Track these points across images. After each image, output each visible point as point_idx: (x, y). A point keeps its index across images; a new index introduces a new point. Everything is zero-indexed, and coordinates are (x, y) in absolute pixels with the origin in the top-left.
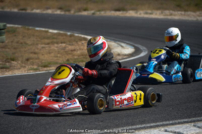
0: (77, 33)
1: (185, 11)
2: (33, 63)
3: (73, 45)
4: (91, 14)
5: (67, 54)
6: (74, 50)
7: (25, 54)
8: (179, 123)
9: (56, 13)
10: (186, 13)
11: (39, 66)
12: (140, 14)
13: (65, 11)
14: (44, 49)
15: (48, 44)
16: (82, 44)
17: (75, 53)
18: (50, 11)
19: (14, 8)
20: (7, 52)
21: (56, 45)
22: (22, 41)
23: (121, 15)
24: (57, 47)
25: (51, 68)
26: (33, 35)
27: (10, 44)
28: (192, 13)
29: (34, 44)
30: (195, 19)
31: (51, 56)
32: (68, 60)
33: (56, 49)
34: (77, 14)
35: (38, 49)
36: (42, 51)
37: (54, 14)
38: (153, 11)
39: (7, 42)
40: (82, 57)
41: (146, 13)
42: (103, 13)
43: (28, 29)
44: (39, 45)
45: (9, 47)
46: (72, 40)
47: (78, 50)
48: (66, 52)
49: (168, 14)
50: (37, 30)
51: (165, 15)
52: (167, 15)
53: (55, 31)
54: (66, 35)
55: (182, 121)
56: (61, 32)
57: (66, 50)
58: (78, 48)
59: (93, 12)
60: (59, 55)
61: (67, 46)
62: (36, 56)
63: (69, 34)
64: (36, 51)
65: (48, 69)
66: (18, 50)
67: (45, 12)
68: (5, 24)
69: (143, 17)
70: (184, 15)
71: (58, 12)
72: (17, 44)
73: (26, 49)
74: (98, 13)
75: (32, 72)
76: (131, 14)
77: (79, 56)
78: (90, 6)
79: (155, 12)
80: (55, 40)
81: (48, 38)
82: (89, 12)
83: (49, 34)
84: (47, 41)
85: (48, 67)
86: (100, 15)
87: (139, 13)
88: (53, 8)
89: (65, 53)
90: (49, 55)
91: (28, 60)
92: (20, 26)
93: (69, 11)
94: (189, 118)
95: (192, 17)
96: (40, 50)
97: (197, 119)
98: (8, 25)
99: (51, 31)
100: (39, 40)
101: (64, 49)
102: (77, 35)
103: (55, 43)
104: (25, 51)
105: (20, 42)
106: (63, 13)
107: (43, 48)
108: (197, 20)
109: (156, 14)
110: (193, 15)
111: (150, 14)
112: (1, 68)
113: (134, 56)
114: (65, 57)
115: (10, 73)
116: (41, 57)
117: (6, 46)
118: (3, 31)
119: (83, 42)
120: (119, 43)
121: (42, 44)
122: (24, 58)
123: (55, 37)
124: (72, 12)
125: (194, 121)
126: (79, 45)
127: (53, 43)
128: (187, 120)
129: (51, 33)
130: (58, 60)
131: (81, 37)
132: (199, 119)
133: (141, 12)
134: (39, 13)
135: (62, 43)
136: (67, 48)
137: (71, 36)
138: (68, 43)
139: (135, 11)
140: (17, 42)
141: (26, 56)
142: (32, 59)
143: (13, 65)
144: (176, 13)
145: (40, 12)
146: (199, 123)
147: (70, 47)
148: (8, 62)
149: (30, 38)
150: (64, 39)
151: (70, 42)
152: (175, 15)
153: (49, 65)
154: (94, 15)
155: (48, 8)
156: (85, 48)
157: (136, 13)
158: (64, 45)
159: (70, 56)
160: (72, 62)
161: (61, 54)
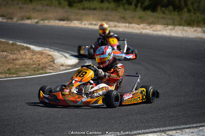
0: (20, 42)
1: (130, 23)
3: (15, 54)
4: (34, 23)
5: (9, 63)
6: (16, 59)
10: (131, 25)
12: (85, 25)
13: (8, 19)
16: (25, 53)
17: (17, 62)
23: (65, 25)
28: (136, 26)
30: (139, 32)
32: (9, 69)
34: (19, 22)
38: (98, 22)
40: (24, 66)
41: (91, 24)
42: (47, 23)
46: (15, 49)
47: (20, 59)
48: (7, 61)
49: (113, 25)
52: (112, 27)
54: (7, 43)
56: (3, 40)
57: (7, 59)
58: (20, 57)
59: (36, 20)
61: (9, 54)
63: (11, 42)
69: (88, 28)
70: (129, 27)
74: (42, 22)
76: (76, 24)
77: (20, 66)
78: (33, 14)
82: (33, 21)
86: (44, 24)
87: (83, 23)
89: (6, 62)
93: (12, 19)
95: (137, 29)
101: (5, 58)
102: (19, 44)
106: (5, 21)
108: (141, 32)
111: (95, 25)
113: (78, 67)
114: (6, 66)
119: (26, 51)
120: (63, 53)
124: (15, 20)
126: (21, 54)
131: (23, 46)
133: (86, 22)
135: (3, 52)
136: (9, 57)
137: (13, 44)
138: (10, 52)
139: (80, 22)
144: (121, 25)
147: (12, 56)
150: (5, 47)
151: (11, 51)
152: (119, 27)
154: (38, 24)
156: (28, 58)
157: (81, 23)
158: (6, 53)
159: (11, 65)
160: (13, 71)
161: (2, 63)
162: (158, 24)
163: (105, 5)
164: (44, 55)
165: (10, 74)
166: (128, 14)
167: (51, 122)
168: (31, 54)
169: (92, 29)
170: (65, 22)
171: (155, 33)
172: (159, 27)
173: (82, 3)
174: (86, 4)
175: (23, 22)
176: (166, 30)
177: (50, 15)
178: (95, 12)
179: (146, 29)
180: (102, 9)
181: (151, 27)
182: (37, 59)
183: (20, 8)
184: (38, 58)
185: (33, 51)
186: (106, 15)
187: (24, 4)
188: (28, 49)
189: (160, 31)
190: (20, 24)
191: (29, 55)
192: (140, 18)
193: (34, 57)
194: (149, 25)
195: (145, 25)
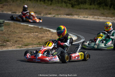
0: (45, 27)
1: (106, 17)
2: (19, 43)
3: (42, 34)
4: (53, 17)
5: (39, 39)
6: (43, 37)
7: (14, 38)
11: (22, 45)
12: (81, 18)
13: (38, 14)
15: (28, 33)
16: (48, 33)
17: (43, 38)
19: (9, 12)
20: (4, 36)
21: (32, 34)
22: (13, 30)
23: (70, 18)
24: (33, 35)
25: (29, 47)
26: (20, 28)
27: (6, 32)
28: (110, 18)
29: (20, 33)
31: (30, 40)
32: (39, 42)
33: (32, 36)
38: (88, 16)
39: (4, 31)
41: (84, 17)
43: (17, 24)
45: (6, 33)
46: (42, 31)
47: (45, 37)
50: (22, 25)
52: (96, 19)
53: (32, 26)
54: (38, 28)
56: (36, 26)
57: (38, 37)
58: (45, 36)
59: (54, 15)
60: (34, 39)
61: (39, 34)
62: (21, 39)
63: (40, 27)
64: (21, 36)
65: (28, 47)
66: (11, 36)
68: (4, 20)
69: (82, 19)
70: (106, 19)
72: (11, 32)
73: (15, 35)
74: (57, 16)
75: (18, 49)
76: (76, 17)
77: (45, 40)
78: (52, 11)
80: (32, 31)
81: (28, 29)
82: (52, 15)
83: (29, 27)
84: (27, 31)
85: (28, 46)
86: (58, 17)
87: (80, 17)
89: (37, 38)
90: (28, 39)
91: (16, 41)
92: (12, 22)
93: (40, 14)
96: (23, 36)
98: (5, 21)
99: (30, 25)
100: (23, 30)
103: (32, 32)
104: (15, 36)
105: (12, 31)
107: (25, 35)
108: (113, 22)
109: (90, 18)
110: (111, 19)
111: (87, 18)
112: (1, 46)
113: (77, 42)
114: (37, 40)
115: (6, 49)
116: (24, 40)
117: (4, 33)
118: (3, 24)
121: (24, 33)
122: (14, 40)
123: (32, 29)
124: (42, 15)
126: (45, 34)
127: (31, 32)
129: (29, 26)
130: (34, 42)
131: (47, 29)
133: (82, 16)
135: (36, 33)
137: (41, 29)
138: (39, 33)
139: (78, 16)
140: (10, 31)
141: (15, 39)
142: (19, 41)
143: (8, 44)
144: (101, 18)
147: (40, 35)
148: (5, 42)
149: (18, 29)
150: (37, 30)
151: (40, 32)
152: (100, 19)
153: (28, 45)
154: (54, 17)
156: (49, 36)
159: (40, 40)
160: (41, 43)
161: (35, 39)
163: (93, 6)
165: (39, 45)
166: (106, 12)
167: (63, 72)
168: (51, 34)
169: (85, 20)
170: (69, 16)
173: (79, 6)
174: (82, 6)
175: (47, 16)
177: (62, 12)
178: (87, 10)
180: (90, 9)
183: (45, 8)
184: (55, 36)
185: (52, 32)
186: (93, 12)
187: (47, 6)
188: (49, 31)
190: (45, 17)
191: (50, 34)
192: (113, 14)
193: (53, 35)
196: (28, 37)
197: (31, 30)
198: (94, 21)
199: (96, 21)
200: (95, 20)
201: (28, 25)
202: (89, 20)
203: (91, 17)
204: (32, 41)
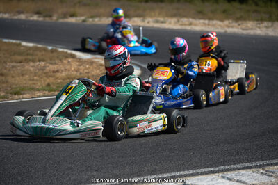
0: (61, 48)
1: (210, 19)
3: (55, 64)
4: (80, 21)
5: (48, 77)
6: (58, 71)
8: (202, 174)
9: (31, 19)
10: (211, 22)
11: (7, 93)
12: (148, 22)
13: (45, 16)
14: (14, 69)
15: (21, 62)
16: (69, 62)
17: (58, 75)
18: (23, 17)
21: (32, 64)
24: (33, 67)
25: (24, 96)
28: (219, 23)
30: (222, 31)
31: (25, 80)
32: (49, 85)
33: (32, 69)
34: (61, 21)
35: (6, 68)
36: (12, 72)
37: (30, 21)
38: (166, 19)
40: (68, 80)
41: (157, 22)
42: (97, 21)
44: (8, 64)
46: (55, 57)
47: (62, 71)
48: (45, 73)
49: (187, 23)
50: (5, 42)
51: (182, 25)
52: (185, 25)
53: (31, 45)
54: (46, 50)
55: (206, 170)
56: (40, 46)
57: (45, 71)
58: (63, 69)
59: (83, 18)
60: (35, 78)
61: (48, 65)
62: (3, 78)
63: (50, 48)
64: (4, 71)
65: (21, 96)
67: (16, 17)
69: (153, 27)
70: (209, 25)
71: (35, 18)
74: (91, 20)
76: (136, 22)
77: (64, 79)
78: (79, 10)
79: (170, 20)
80: (30, 57)
81: (20, 54)
82: (78, 18)
83: (22, 48)
84: (19, 58)
85: (21, 94)
86: (94, 23)
87: (146, 21)
88: (27, 12)
89: (44, 75)
90: (21, 77)
93: (50, 16)
94: (217, 166)
95: (220, 28)
96: (9, 70)
97: (226, 167)
99: (24, 44)
100: (8, 56)
101: (43, 70)
102: (60, 50)
103: (30, 60)
106: (41, 19)
107: (13, 67)
108: (226, 32)
109: (170, 23)
111: (162, 22)
114: (45, 80)
116: (11, 80)
119: (70, 60)
121: (12, 62)
123: (31, 52)
124: (54, 18)
125: (223, 171)
126: (64, 64)
127: (27, 61)
128: (212, 169)
129: (24, 46)
130: (34, 84)
131: (66, 53)
132: (229, 167)
133: (150, 19)
134: (7, 19)
135: (39, 61)
136: (48, 68)
137: (52, 51)
138: (49, 61)
139: (142, 18)
144: (197, 22)
145: (10, 18)
146: (229, 173)
147: (52, 67)
150: (42, 55)
151: (51, 59)
152: (195, 25)
153: (22, 92)
154: (85, 23)
155: (20, 13)
156: (73, 69)
157: (143, 21)
158: (43, 63)
159: (51, 78)
160: (54, 87)
161: (39, 76)
162: (249, 20)
164: (94, 65)
165: (49, 91)
166: (208, 7)
167: (107, 156)
168: (77, 63)
169: (159, 28)
171: (245, 32)
172: (250, 24)
175: (66, 20)
176: (259, 27)
177: (102, 11)
178: (163, 5)
179: (232, 27)
181: (239, 25)
182: (86, 71)
184: (86, 69)
185: (80, 59)
186: (178, 9)
188: (73, 56)
189: (252, 29)
190: (62, 23)
191: (75, 65)
192: (224, 12)
193: (82, 67)
194: (236, 22)
195: (231, 21)
196: (19, 71)
197: (28, 54)
198: (181, 30)
199: (185, 30)
200: (184, 27)
201: (20, 44)
202: (168, 29)
203: (174, 20)
204: (31, 82)
